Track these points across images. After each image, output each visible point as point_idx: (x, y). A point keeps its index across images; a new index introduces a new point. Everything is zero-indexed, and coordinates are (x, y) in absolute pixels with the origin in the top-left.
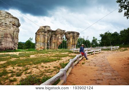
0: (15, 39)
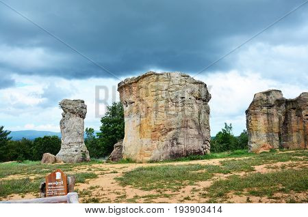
0: (203, 129)
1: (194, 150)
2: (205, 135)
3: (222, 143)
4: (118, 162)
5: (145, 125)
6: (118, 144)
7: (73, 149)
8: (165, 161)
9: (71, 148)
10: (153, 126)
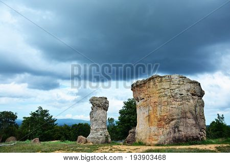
0: (199, 119)
1: (192, 137)
2: (201, 124)
3: (216, 131)
4: (132, 145)
5: (152, 116)
6: (132, 130)
7: (99, 133)
8: (169, 144)
9: (98, 133)
10: (159, 117)
